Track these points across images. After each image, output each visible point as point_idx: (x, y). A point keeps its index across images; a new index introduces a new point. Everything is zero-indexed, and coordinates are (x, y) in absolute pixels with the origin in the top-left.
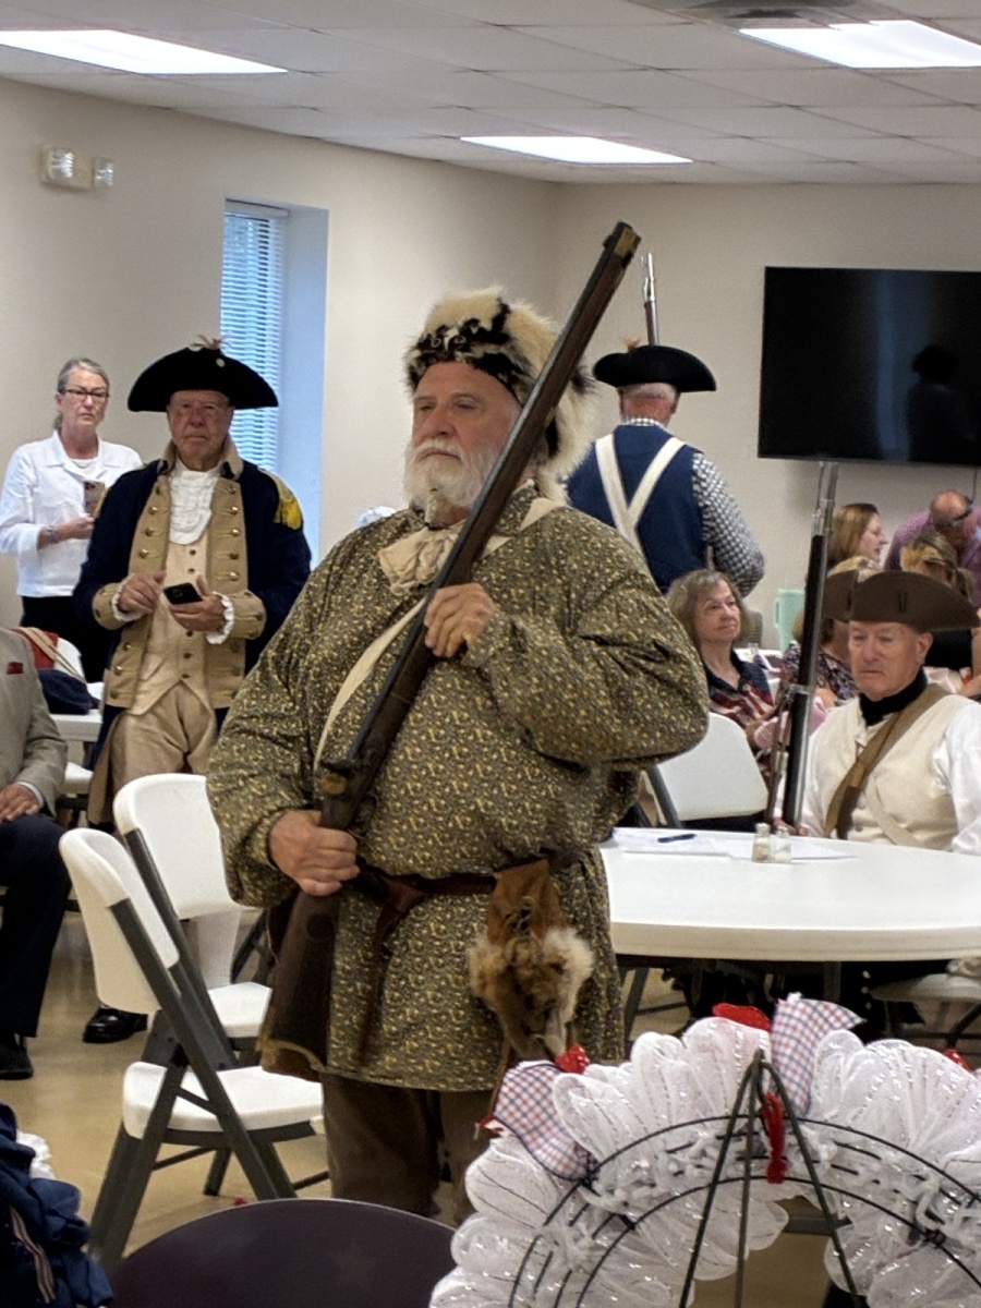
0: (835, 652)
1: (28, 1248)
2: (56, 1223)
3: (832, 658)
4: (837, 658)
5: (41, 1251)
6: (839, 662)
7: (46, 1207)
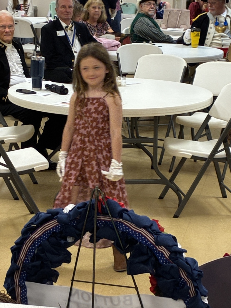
0: (90, 22)
1: (186, 280)
2: (196, 272)
3: (89, 24)
4: (90, 24)
5: (190, 281)
6: (91, 25)
7: (192, 267)
